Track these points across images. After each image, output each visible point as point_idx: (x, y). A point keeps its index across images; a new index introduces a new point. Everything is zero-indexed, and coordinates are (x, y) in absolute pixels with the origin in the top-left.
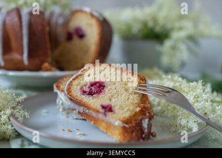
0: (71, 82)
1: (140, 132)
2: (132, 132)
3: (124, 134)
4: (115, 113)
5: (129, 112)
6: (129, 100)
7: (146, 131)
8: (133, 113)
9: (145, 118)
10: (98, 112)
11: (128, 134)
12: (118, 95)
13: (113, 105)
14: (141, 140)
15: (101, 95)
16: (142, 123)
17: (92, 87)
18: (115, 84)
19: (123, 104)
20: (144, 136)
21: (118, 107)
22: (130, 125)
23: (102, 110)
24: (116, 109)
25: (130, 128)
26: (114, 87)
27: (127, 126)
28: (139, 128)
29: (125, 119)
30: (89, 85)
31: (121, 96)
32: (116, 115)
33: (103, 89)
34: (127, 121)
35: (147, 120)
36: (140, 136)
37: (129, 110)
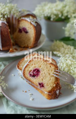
0: (24, 69)
1: (55, 95)
2: (52, 95)
3: (49, 96)
4: (45, 88)
5: (51, 87)
6: (51, 80)
7: (58, 94)
8: (53, 87)
9: (58, 90)
10: (37, 86)
11: (51, 96)
12: (46, 77)
13: (44, 83)
14: (56, 98)
15: (38, 77)
16: (56, 92)
17: (34, 72)
18: (44, 70)
19: (48, 82)
20: (57, 96)
21: (46, 84)
22: (51, 93)
23: (39, 86)
24: (45, 85)
25: (51, 94)
26: (44, 72)
27: (50, 94)
28: (55, 94)
29: (49, 91)
30: (32, 71)
31: (47, 78)
32: (45, 89)
33: (39, 73)
34: (50, 92)
35: (58, 91)
36: (55, 96)
37: (51, 86)
